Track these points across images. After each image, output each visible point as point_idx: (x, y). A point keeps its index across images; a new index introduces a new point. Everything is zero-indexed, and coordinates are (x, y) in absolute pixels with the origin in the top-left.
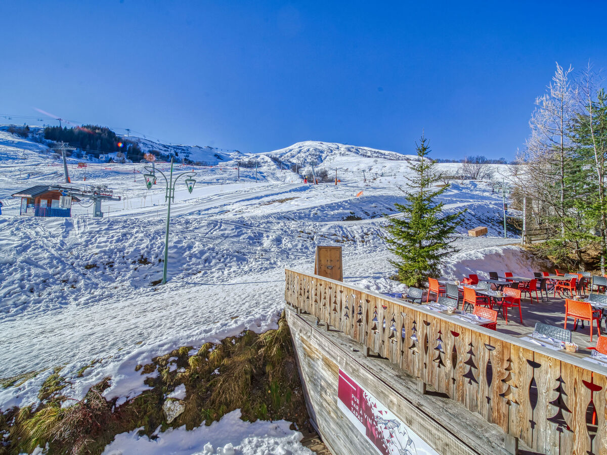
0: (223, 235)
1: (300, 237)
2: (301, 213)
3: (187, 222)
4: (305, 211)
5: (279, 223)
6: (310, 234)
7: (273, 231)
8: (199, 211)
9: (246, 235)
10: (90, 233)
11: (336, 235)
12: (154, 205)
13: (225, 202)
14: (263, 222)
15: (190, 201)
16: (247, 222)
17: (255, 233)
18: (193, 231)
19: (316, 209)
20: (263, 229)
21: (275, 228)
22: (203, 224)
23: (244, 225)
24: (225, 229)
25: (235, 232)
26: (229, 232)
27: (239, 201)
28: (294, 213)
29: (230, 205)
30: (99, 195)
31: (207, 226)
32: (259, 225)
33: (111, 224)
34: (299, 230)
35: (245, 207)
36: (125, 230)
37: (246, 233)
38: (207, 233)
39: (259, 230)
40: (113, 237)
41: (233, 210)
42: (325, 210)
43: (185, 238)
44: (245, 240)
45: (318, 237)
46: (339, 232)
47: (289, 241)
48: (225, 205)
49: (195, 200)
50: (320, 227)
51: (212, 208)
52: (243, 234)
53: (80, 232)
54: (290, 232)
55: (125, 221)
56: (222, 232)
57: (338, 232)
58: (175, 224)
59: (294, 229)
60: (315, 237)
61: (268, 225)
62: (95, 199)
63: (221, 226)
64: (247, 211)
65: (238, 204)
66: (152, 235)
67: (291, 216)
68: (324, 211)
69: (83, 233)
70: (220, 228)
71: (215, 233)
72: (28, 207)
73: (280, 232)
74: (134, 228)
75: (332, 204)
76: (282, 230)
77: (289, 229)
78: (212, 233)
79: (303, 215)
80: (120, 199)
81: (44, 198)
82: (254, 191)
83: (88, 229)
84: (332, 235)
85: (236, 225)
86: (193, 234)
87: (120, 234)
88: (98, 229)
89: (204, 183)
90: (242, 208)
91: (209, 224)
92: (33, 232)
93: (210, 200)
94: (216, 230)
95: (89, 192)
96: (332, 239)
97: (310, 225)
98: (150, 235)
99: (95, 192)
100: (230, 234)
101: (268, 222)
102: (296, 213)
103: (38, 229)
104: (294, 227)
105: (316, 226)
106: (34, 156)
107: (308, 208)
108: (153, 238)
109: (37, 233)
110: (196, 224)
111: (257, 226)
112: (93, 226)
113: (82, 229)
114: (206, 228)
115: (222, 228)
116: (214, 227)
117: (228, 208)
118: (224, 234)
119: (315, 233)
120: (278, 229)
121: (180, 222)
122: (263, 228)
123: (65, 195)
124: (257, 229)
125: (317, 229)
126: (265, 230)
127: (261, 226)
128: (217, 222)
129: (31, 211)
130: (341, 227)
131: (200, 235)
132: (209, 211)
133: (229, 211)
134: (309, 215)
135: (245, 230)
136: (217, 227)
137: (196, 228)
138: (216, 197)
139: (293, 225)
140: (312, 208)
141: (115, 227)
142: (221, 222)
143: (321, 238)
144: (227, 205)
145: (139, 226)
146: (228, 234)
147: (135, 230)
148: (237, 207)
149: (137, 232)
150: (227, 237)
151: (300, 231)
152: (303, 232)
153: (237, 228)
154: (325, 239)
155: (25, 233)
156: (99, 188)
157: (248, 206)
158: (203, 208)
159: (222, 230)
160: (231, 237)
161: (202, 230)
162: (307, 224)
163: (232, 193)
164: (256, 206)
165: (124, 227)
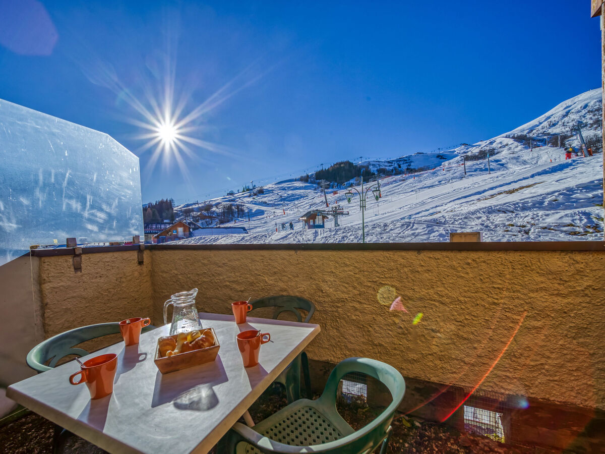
0: (413, 234)
1: (508, 231)
2: (527, 202)
3: (385, 225)
4: (534, 199)
5: (480, 217)
6: (524, 226)
7: (470, 227)
8: (410, 216)
9: (437, 232)
10: (326, 237)
11: (574, 226)
12: (376, 215)
13: (438, 204)
14: (459, 219)
15: (406, 207)
16: (441, 220)
17: (447, 230)
18: (389, 232)
19: (556, 194)
20: (457, 226)
21: (473, 224)
22: (398, 226)
23: (437, 223)
24: (417, 229)
25: (426, 230)
26: (420, 231)
27: (454, 201)
28: (514, 204)
29: (442, 205)
30: (337, 213)
31: (401, 227)
32: (454, 222)
33: (337, 231)
34: (507, 223)
35: (459, 206)
36: (345, 234)
37: (438, 231)
38: (400, 233)
39: (454, 227)
40: (337, 239)
41: (444, 210)
42: (577, 193)
43: (382, 238)
44: (435, 238)
45: (537, 230)
46: (581, 220)
47: (489, 237)
48: (436, 207)
49: (409, 206)
50: (544, 217)
51: (423, 211)
52: (434, 232)
53: (322, 237)
54: (492, 227)
55: (345, 229)
56: (413, 232)
57: (578, 222)
58: (376, 227)
59: (500, 222)
60: (532, 230)
61: (465, 220)
62: (334, 216)
63: (413, 226)
64: (459, 209)
65: (452, 203)
66: (359, 237)
67: (509, 208)
68: (572, 195)
69: (322, 238)
70: (412, 228)
71: (407, 232)
72: (305, 225)
73: (479, 227)
74: (349, 232)
75: (593, 182)
76: (483, 225)
77: (492, 223)
78: (404, 233)
79: (530, 204)
80: (348, 214)
81: (311, 219)
82: (476, 186)
83: (325, 235)
84: (564, 226)
85: (428, 224)
86: (388, 234)
87: (340, 237)
88: (329, 235)
89: (425, 188)
90: (455, 206)
91: (403, 225)
92: (301, 238)
93: (423, 203)
94: (409, 230)
95: (331, 211)
96: (562, 232)
97: (526, 217)
98: (358, 237)
99: (333, 211)
100: (421, 233)
101: (466, 218)
102: (517, 203)
103: (304, 237)
104: (500, 221)
105: (538, 216)
106: (310, 192)
107: (541, 195)
108: (360, 239)
109: (303, 239)
110: (392, 227)
111: (452, 224)
112: (328, 233)
113: (322, 235)
114: (399, 229)
115: (414, 228)
116: (407, 227)
117: (438, 209)
118: (415, 233)
119: (532, 225)
120: (477, 225)
121: (380, 226)
122: (458, 224)
123: (319, 215)
124: (451, 226)
125: (538, 220)
126: (459, 226)
127: (456, 223)
128: (410, 223)
129: (307, 227)
130: (588, 215)
131: (394, 235)
132: (420, 214)
133: (440, 212)
134: (542, 203)
135: (436, 228)
136: (410, 227)
137: (391, 230)
138: (430, 200)
139: (499, 219)
140: (548, 194)
141: (339, 233)
142: (414, 223)
143: (543, 230)
144: (439, 206)
145: (352, 231)
146: (419, 233)
147: (350, 234)
148: (449, 207)
149: (351, 235)
150: (417, 235)
151: (509, 225)
152: (512, 225)
153: (428, 227)
154: (550, 232)
155: (298, 239)
156: (336, 208)
157: (462, 204)
158: (414, 213)
159: (413, 230)
160: (421, 235)
161: (396, 231)
162: (522, 215)
163: (449, 193)
164: (472, 202)
165: (344, 232)
